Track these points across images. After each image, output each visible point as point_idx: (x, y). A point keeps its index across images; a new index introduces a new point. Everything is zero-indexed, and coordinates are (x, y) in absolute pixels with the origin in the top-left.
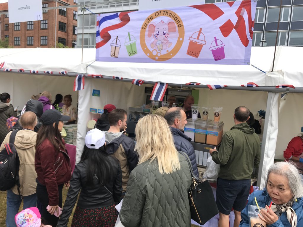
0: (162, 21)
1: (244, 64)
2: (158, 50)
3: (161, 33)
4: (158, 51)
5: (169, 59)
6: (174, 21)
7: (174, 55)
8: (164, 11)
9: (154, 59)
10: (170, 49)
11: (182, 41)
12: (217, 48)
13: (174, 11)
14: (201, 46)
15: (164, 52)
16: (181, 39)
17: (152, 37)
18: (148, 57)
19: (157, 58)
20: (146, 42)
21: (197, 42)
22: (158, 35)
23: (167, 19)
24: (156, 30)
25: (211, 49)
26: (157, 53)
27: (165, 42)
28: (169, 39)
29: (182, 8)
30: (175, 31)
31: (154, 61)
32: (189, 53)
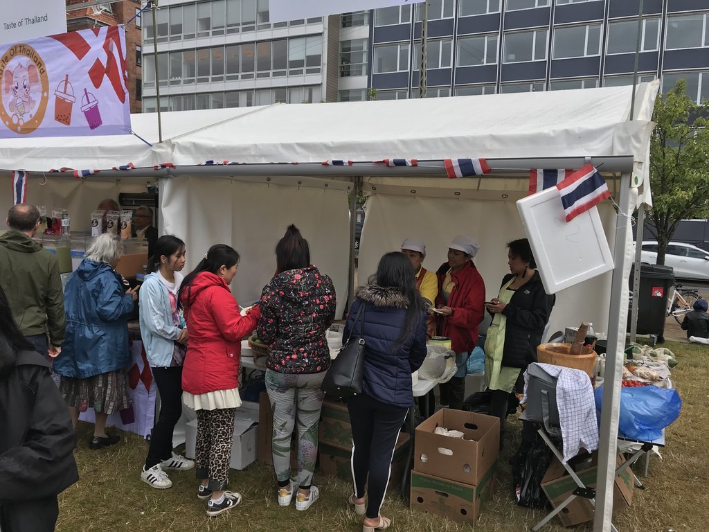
0: (19, 64)
1: (125, 132)
2: (18, 115)
3: (21, 86)
4: (20, 117)
5: (35, 129)
6: (34, 64)
7: (40, 122)
8: (21, 46)
9: (16, 130)
10: (34, 112)
11: (47, 98)
12: (90, 108)
13: (32, 46)
14: (70, 104)
15: (27, 118)
16: (45, 94)
17: (10, 92)
18: (7, 128)
19: (19, 128)
20: (3, 103)
21: (64, 99)
22: (17, 88)
23: (25, 60)
24: (14, 79)
25: (84, 109)
26: (19, 120)
27: (27, 100)
28: (31, 95)
29: (41, 40)
30: (36, 81)
31: (16, 134)
32: (58, 118)
